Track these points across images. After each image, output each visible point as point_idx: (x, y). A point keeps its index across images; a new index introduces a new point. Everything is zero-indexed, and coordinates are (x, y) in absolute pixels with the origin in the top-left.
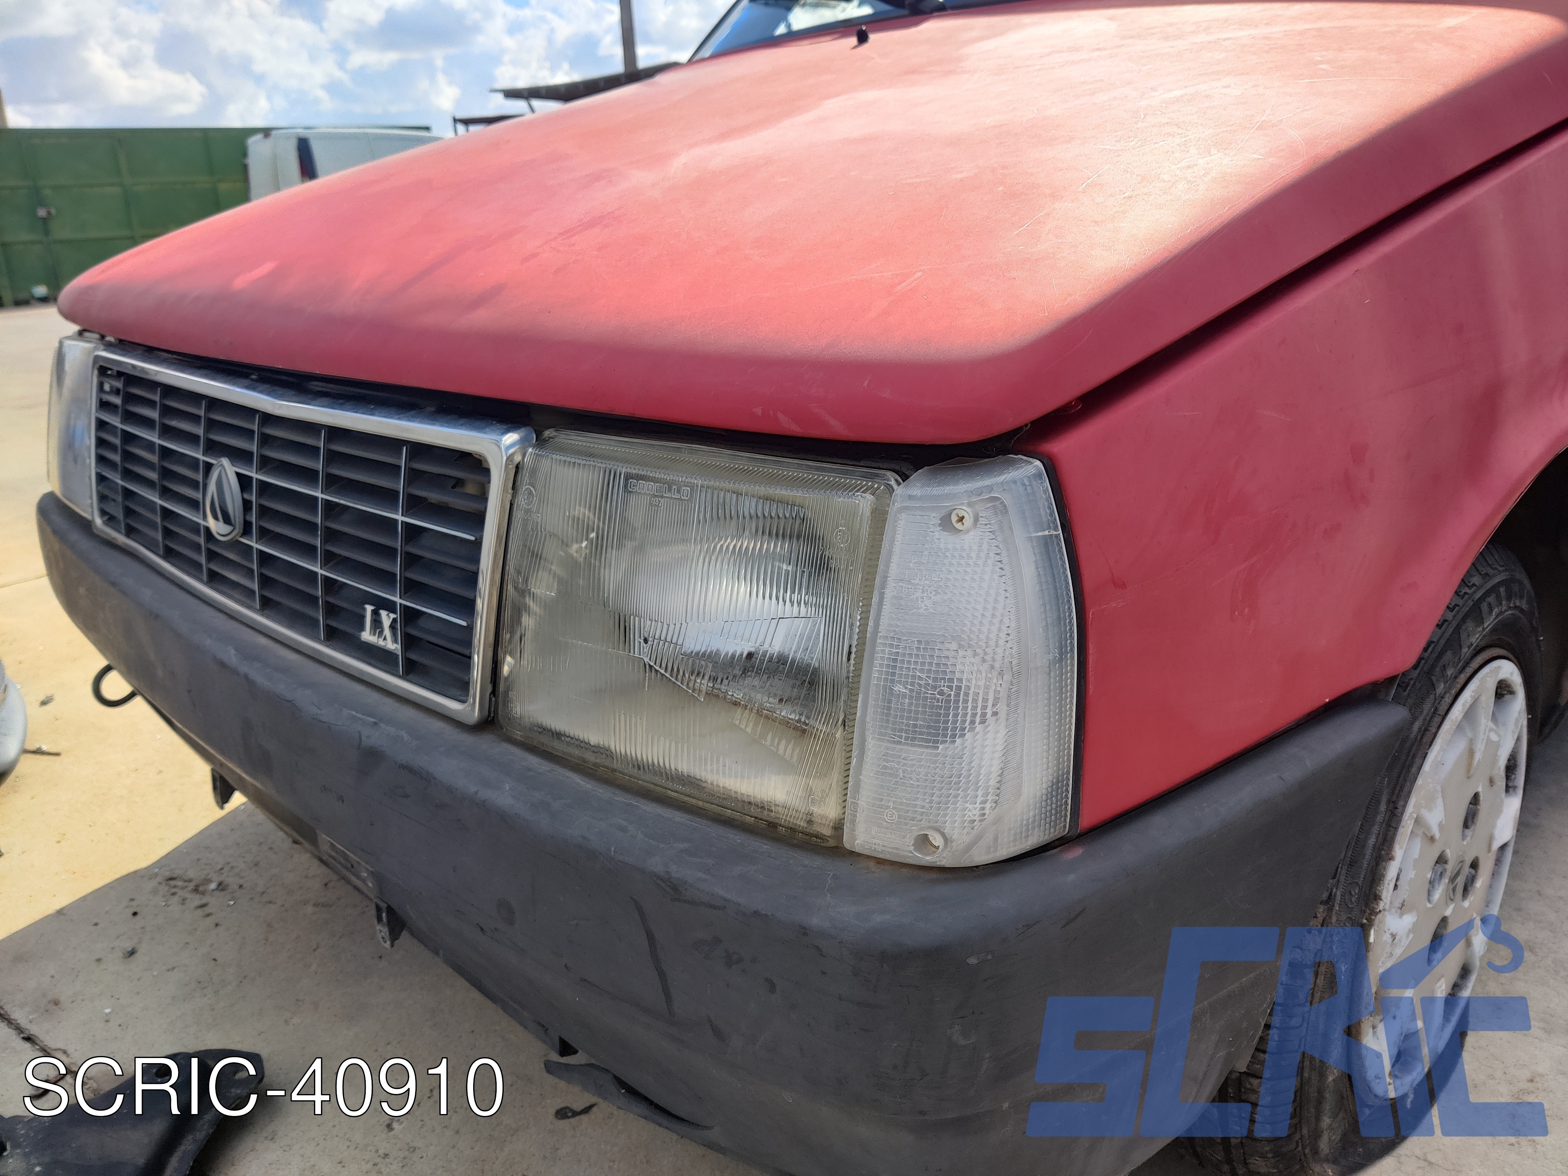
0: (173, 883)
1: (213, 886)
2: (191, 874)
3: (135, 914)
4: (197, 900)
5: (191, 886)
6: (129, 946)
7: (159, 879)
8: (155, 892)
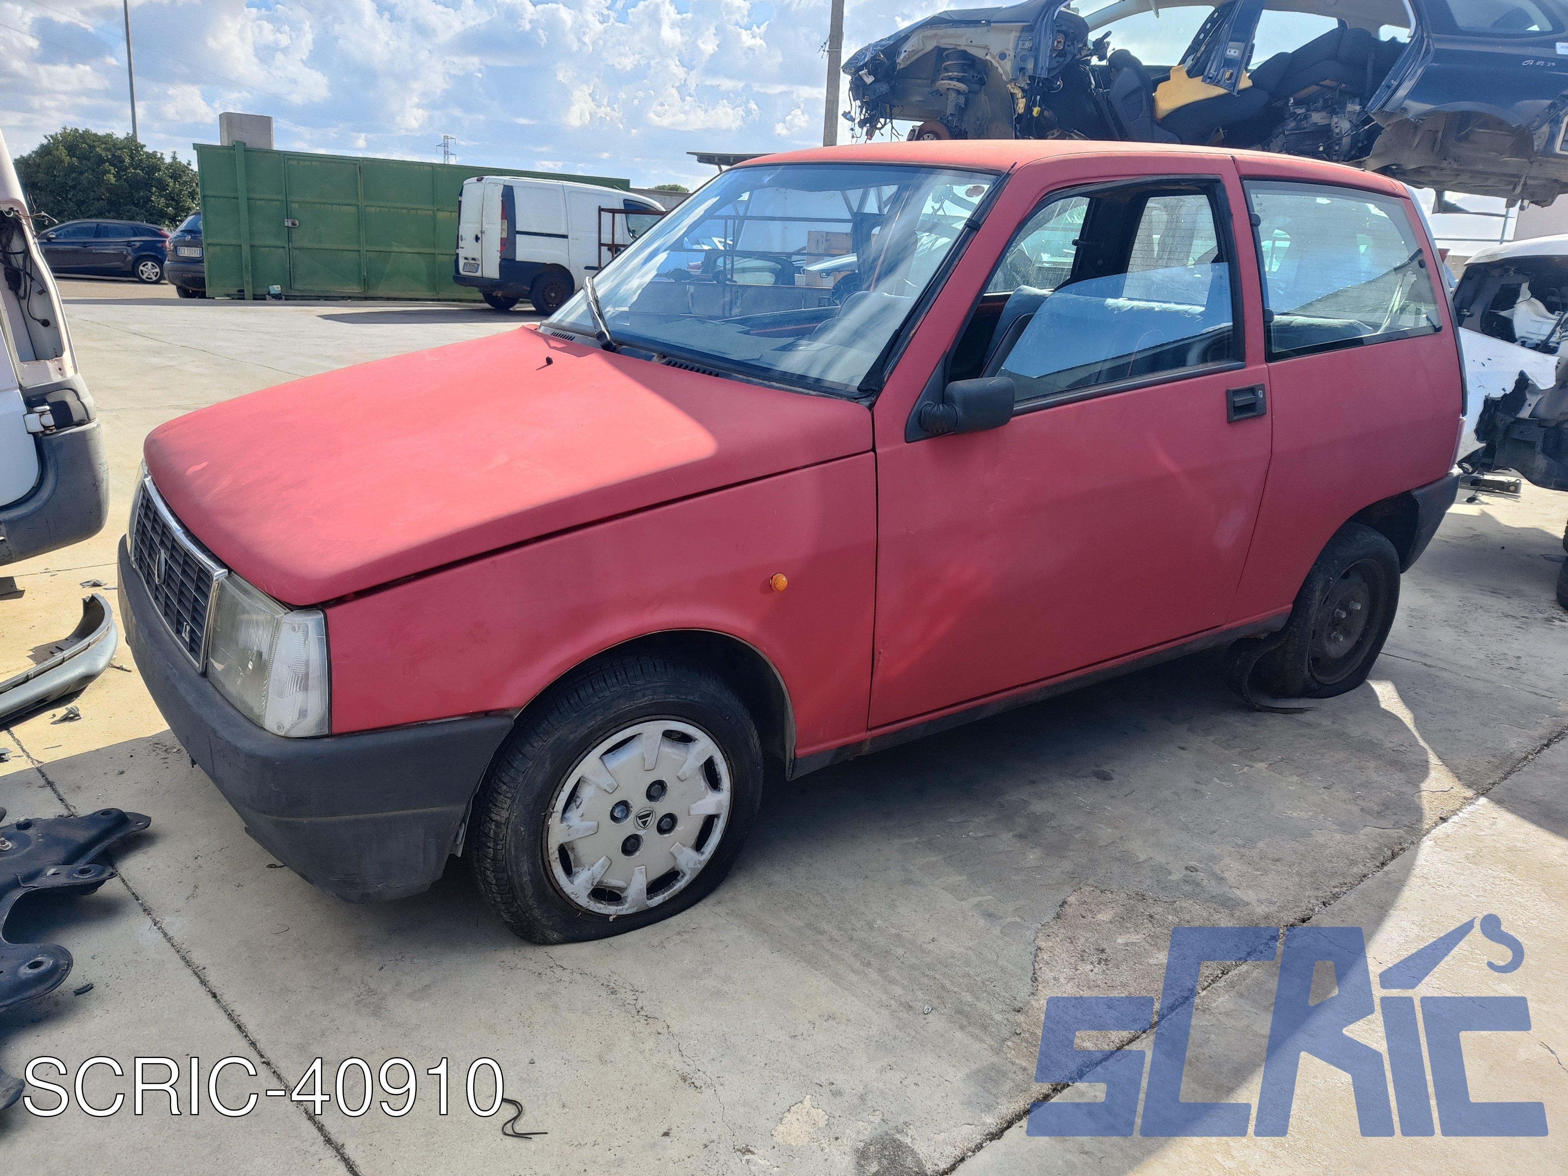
0: (156, 746)
1: (175, 750)
2: (167, 743)
3: (131, 756)
4: (164, 755)
5: (164, 749)
6: (121, 769)
7: (151, 743)
8: (147, 748)
